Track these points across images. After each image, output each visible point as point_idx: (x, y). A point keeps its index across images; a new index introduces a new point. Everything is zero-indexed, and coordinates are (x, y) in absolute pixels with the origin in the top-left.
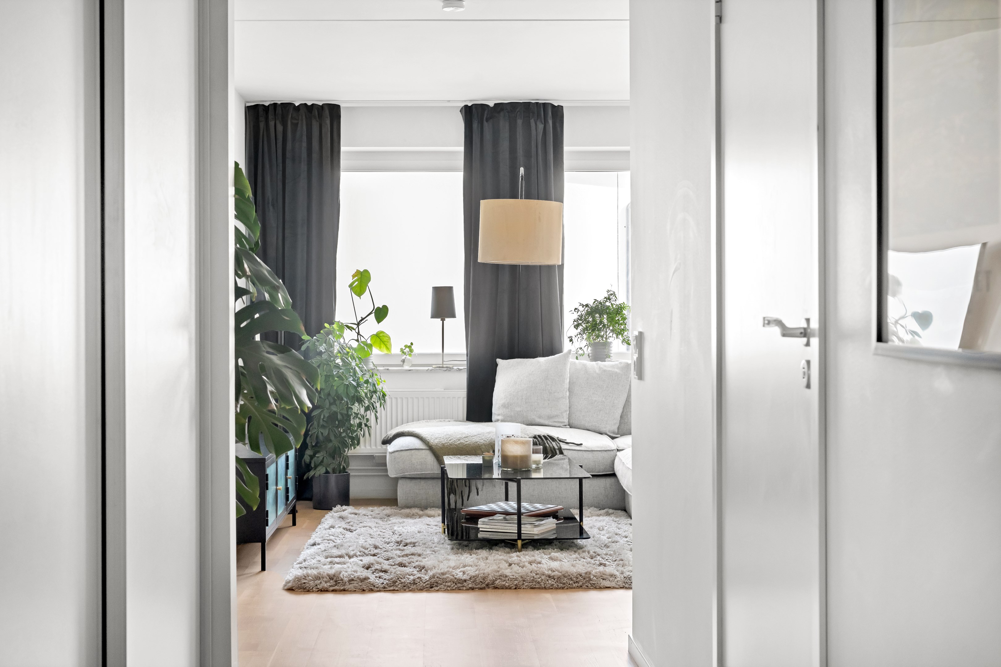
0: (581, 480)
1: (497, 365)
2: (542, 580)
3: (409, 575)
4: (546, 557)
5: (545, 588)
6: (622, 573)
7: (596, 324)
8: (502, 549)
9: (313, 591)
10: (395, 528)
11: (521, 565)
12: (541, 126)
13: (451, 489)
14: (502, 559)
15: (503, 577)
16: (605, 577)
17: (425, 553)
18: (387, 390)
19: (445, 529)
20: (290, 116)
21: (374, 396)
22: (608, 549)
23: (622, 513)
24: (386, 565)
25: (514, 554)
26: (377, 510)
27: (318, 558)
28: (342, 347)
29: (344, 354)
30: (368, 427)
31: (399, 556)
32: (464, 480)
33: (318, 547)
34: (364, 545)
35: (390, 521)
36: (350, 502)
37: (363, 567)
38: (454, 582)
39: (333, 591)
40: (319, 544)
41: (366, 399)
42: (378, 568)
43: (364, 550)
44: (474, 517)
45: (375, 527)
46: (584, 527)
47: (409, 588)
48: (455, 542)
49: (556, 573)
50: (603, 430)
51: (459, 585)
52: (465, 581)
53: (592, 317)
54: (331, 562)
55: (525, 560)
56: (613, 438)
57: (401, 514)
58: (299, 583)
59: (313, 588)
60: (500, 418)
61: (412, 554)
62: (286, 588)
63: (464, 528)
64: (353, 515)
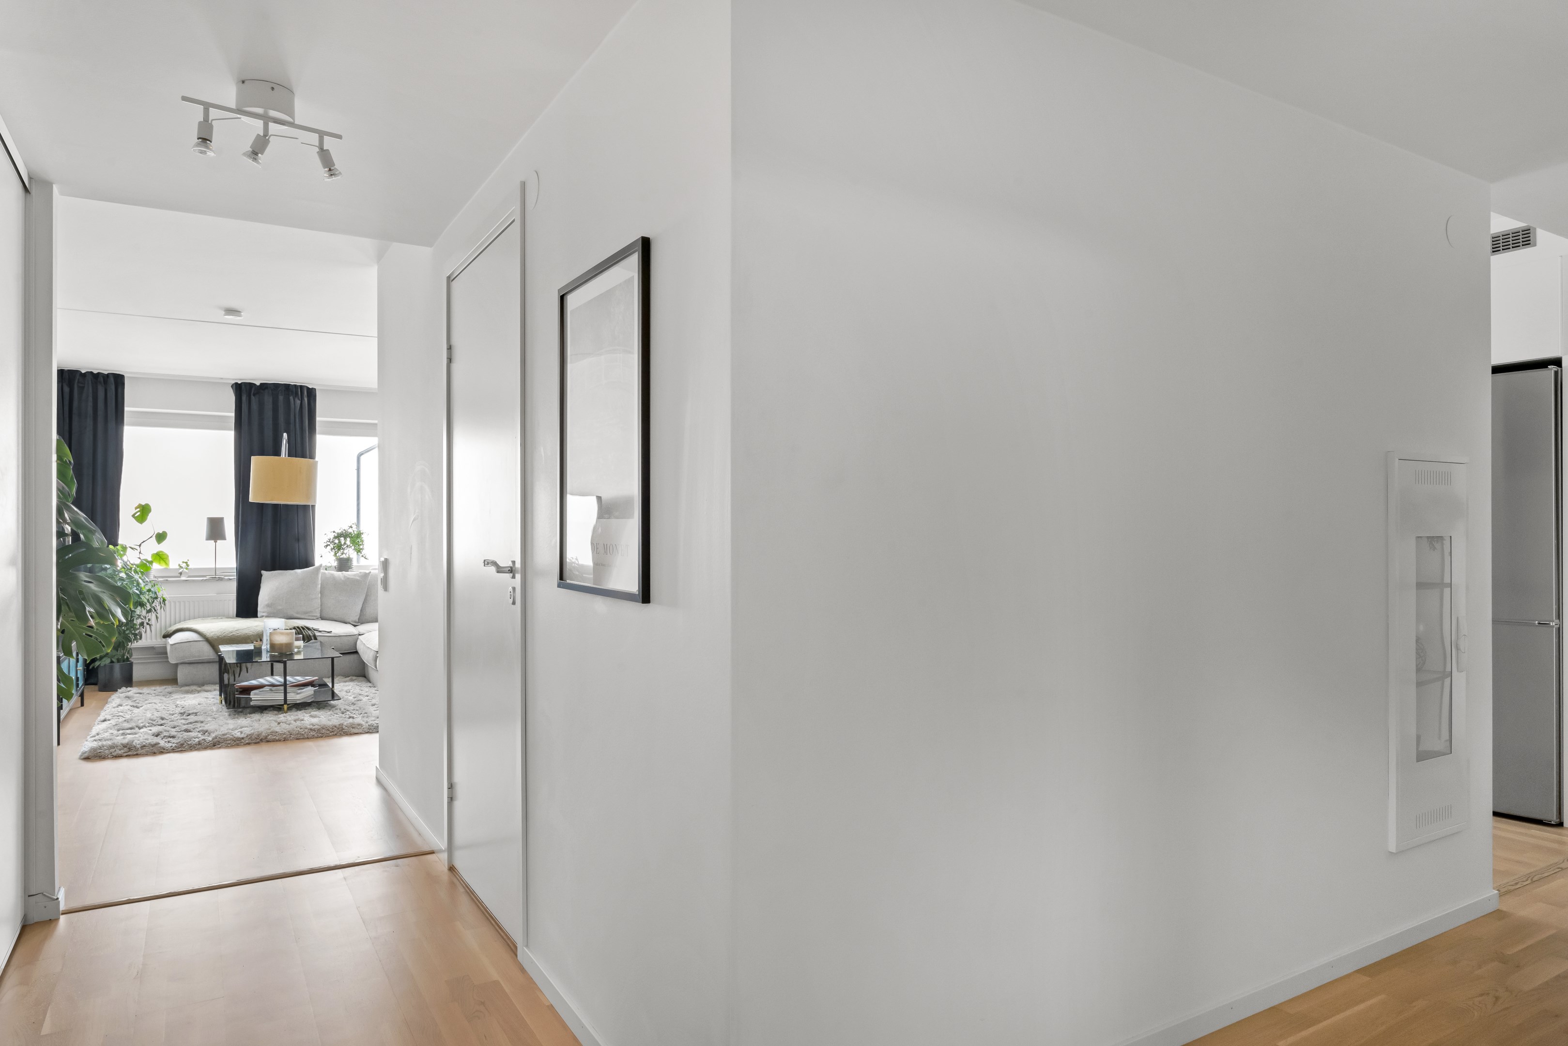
0: (333, 659)
1: (261, 575)
2: (305, 732)
3: (195, 738)
4: (307, 715)
5: (308, 738)
6: (367, 723)
7: (341, 545)
8: (271, 712)
9: (108, 758)
10: (178, 703)
11: (287, 723)
12: (298, 402)
13: (225, 669)
14: (272, 720)
15: (274, 733)
16: (354, 726)
17: (206, 720)
18: (168, 596)
19: (221, 700)
20: (76, 381)
21: (155, 601)
22: (355, 706)
23: (364, 678)
24: (173, 732)
25: (282, 716)
26: (159, 689)
27: (111, 731)
28: (125, 564)
29: (128, 569)
30: (150, 625)
31: (184, 724)
32: (236, 664)
33: (109, 722)
34: (152, 718)
35: (172, 697)
36: (134, 685)
37: (153, 735)
38: (233, 740)
39: (126, 756)
40: (109, 720)
41: (148, 603)
42: (166, 735)
43: (152, 722)
44: (247, 690)
45: (160, 703)
46: (335, 691)
47: (195, 747)
48: (232, 710)
49: (316, 727)
50: (348, 620)
51: (238, 742)
52: (243, 738)
53: (338, 540)
54: (123, 734)
55: (290, 719)
56: (355, 626)
57: (181, 691)
58: (95, 753)
59: (108, 756)
60: (264, 614)
61: (196, 722)
62: (82, 757)
63: (236, 699)
64: (138, 695)
